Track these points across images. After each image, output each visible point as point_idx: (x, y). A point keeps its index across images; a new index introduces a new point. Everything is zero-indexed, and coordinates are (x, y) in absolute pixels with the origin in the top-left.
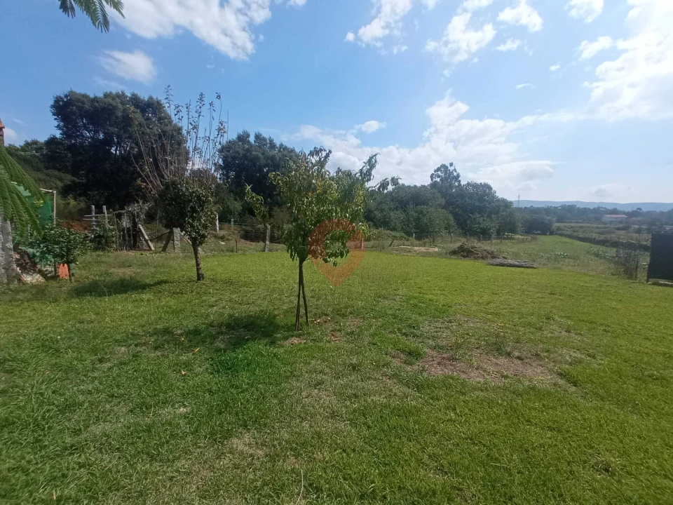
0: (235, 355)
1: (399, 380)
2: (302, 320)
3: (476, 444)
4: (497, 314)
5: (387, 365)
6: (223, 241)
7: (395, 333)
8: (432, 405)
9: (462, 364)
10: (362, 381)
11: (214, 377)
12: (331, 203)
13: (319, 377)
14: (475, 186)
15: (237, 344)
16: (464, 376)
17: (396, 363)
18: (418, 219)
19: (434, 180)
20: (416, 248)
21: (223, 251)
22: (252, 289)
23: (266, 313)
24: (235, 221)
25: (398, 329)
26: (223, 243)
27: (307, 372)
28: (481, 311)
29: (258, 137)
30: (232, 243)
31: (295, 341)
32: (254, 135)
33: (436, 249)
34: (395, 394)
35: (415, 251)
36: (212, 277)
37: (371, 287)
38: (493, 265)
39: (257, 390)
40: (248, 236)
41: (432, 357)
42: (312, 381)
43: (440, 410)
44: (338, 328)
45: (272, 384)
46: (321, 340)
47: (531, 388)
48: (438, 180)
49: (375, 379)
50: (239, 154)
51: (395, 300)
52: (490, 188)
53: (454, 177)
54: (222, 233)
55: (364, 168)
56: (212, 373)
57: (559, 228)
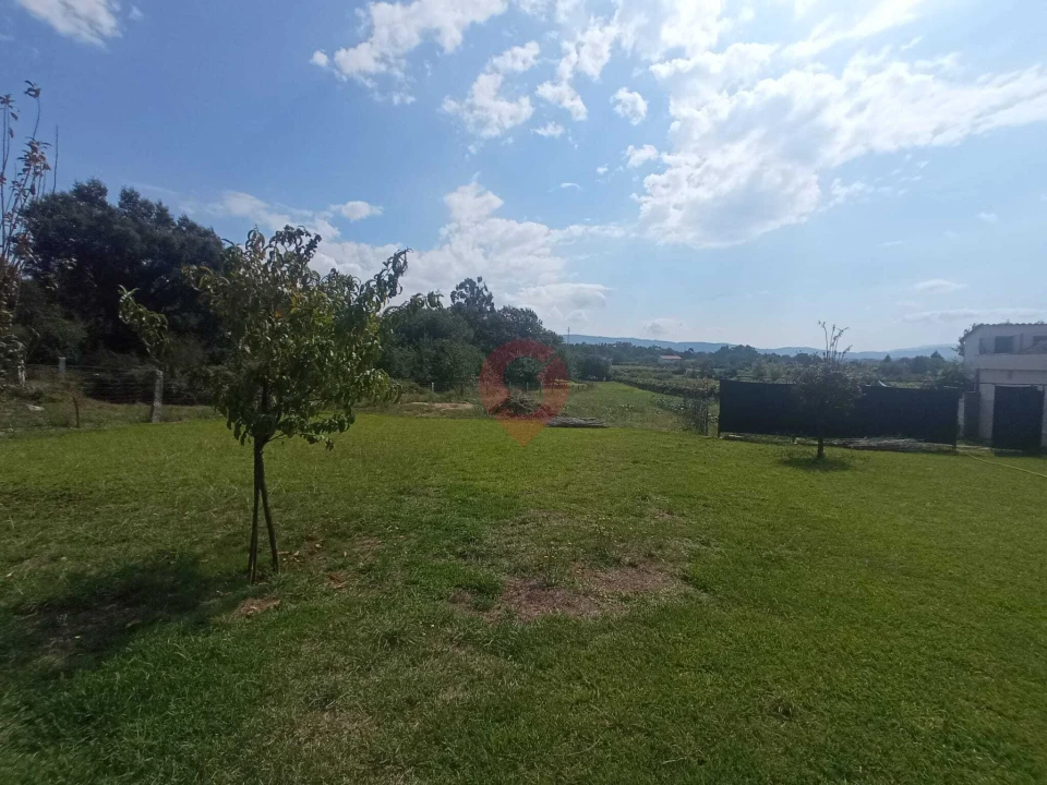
0: (101, 680)
1: (476, 644)
2: (264, 556)
3: (630, 734)
4: (582, 501)
5: (447, 620)
6: (39, 404)
7: (445, 556)
8: (543, 679)
9: (563, 592)
10: (415, 665)
11: (44, 756)
12: (322, 332)
13: (328, 680)
14: (514, 312)
15: (102, 646)
16: (572, 613)
17: (461, 612)
18: (437, 359)
19: (456, 301)
20: (438, 405)
21: (39, 425)
22: (128, 506)
23: (173, 557)
24: (68, 363)
25: (448, 547)
26: (38, 408)
27: (296, 677)
28: (561, 499)
29: (129, 198)
30: (66, 408)
31: (254, 607)
32: (119, 192)
33: (469, 406)
34: (480, 678)
35: (438, 410)
36: (11, 488)
37: (381, 475)
38: (552, 426)
39: (179, 760)
40: (102, 392)
41: (516, 589)
42: (313, 696)
43: (559, 687)
44: (340, 562)
45: (218, 730)
46: (311, 595)
47: (663, 610)
48: (463, 301)
49: (437, 655)
50: (79, 225)
51: (427, 495)
52: (535, 317)
53: (484, 298)
54: (34, 386)
55: (385, 273)
56: (33, 748)
57: (616, 373)
